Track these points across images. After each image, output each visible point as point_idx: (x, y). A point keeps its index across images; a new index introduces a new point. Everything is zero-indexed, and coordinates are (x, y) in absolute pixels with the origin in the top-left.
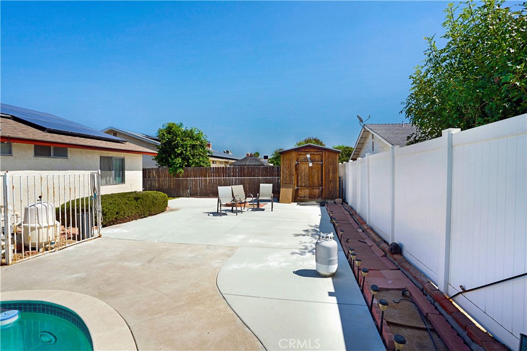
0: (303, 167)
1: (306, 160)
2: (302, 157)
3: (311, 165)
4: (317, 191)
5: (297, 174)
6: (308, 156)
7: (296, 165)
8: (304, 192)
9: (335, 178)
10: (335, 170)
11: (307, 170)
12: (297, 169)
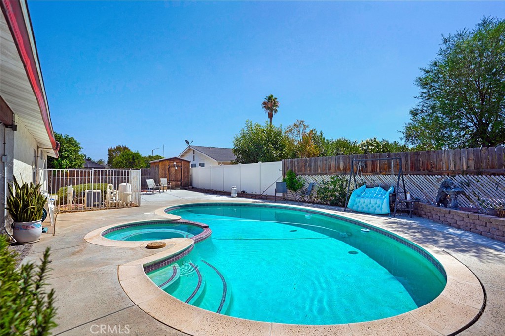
0: (172, 169)
1: (174, 166)
2: (172, 164)
3: (176, 168)
4: (179, 183)
5: (169, 173)
6: (175, 163)
7: (168, 169)
8: (173, 184)
9: (188, 175)
10: (188, 171)
11: (174, 171)
12: (168, 171)
